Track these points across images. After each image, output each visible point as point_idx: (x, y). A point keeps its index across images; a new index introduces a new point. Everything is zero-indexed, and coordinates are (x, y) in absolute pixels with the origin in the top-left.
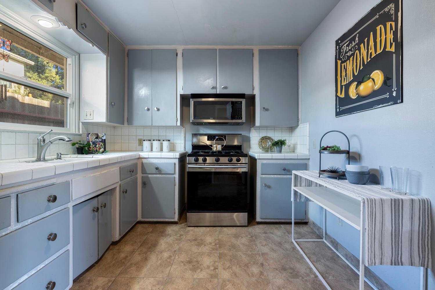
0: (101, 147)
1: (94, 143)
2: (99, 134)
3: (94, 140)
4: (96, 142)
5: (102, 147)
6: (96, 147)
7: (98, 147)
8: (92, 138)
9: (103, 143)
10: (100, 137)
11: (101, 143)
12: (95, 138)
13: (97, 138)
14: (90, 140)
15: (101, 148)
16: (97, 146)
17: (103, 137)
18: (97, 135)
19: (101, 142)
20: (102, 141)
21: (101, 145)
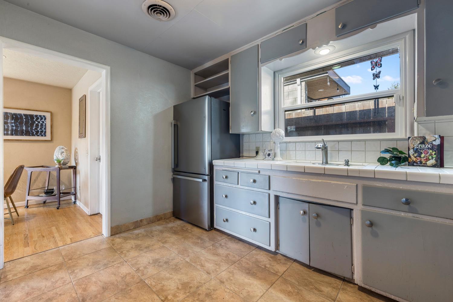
0: (430, 157)
1: (416, 151)
2: (427, 137)
3: (418, 146)
4: (421, 150)
5: (433, 158)
6: (420, 157)
7: (424, 157)
8: (413, 144)
9: (435, 151)
10: (429, 141)
11: (431, 151)
12: (420, 144)
13: (423, 143)
14: (411, 146)
15: (429, 160)
16: (423, 155)
17: (435, 140)
18: (424, 138)
19: (432, 149)
20: (432, 147)
21: (431, 155)
